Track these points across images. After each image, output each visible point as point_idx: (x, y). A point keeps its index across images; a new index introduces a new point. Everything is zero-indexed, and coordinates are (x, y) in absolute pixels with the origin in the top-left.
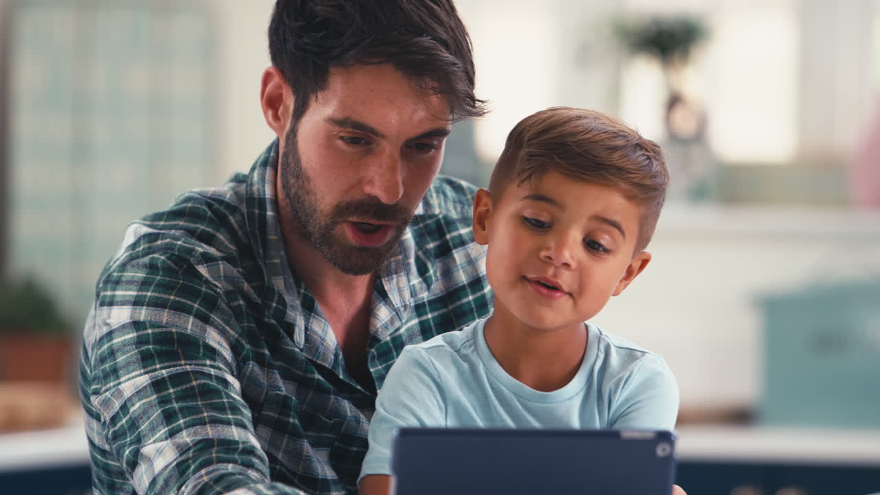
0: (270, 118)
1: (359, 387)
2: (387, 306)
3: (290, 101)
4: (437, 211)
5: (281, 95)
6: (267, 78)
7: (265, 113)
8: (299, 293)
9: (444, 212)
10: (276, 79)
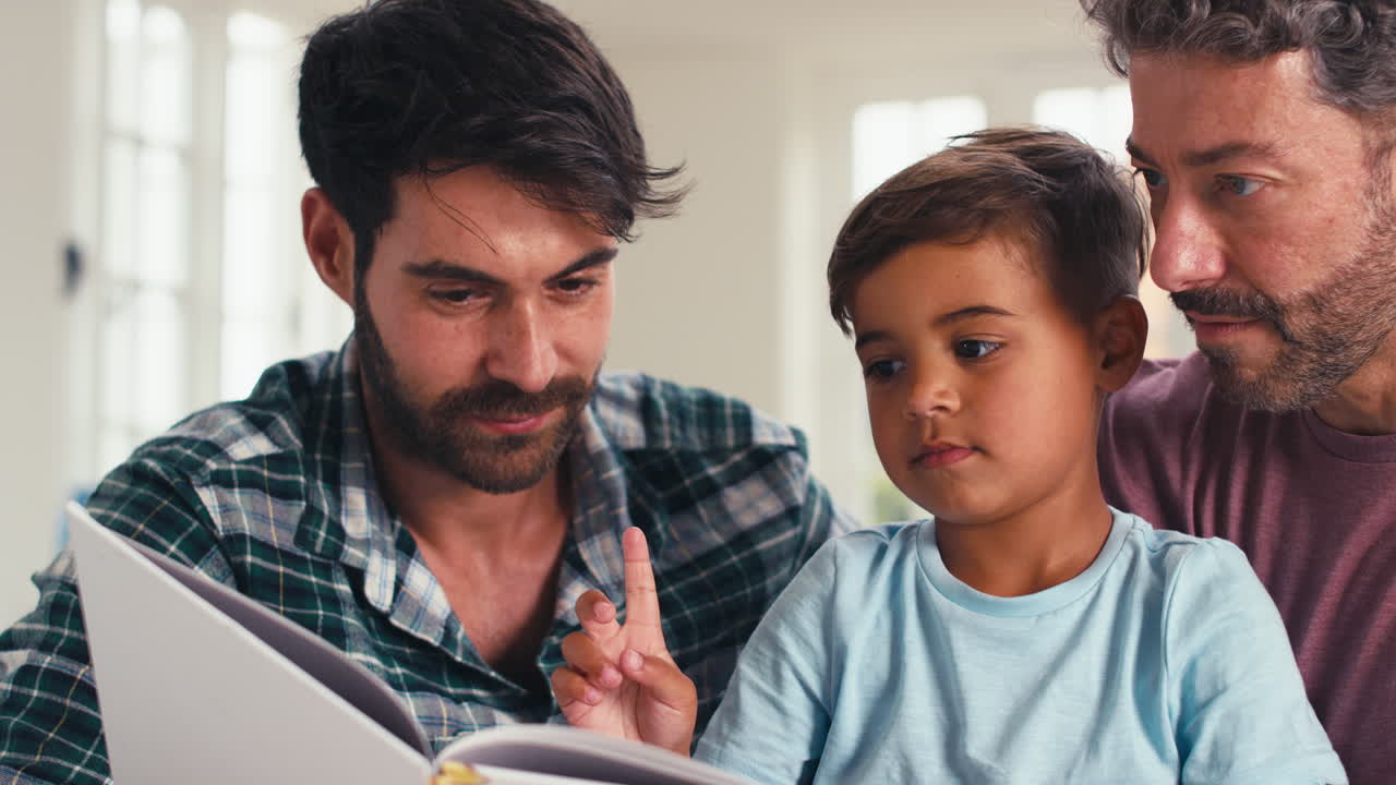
0: (324, 272)
1: (493, 674)
2: (587, 582)
3: (349, 240)
4: (667, 444)
5: (334, 231)
6: (308, 205)
7: (316, 264)
8: (393, 526)
9: (679, 444)
10: (322, 209)
